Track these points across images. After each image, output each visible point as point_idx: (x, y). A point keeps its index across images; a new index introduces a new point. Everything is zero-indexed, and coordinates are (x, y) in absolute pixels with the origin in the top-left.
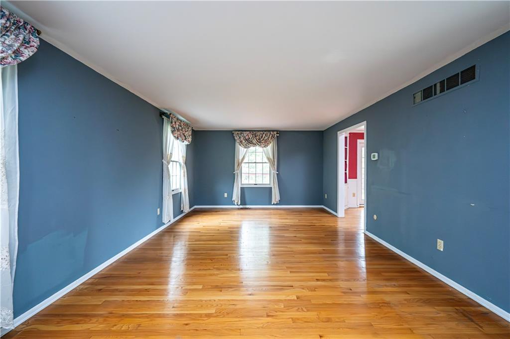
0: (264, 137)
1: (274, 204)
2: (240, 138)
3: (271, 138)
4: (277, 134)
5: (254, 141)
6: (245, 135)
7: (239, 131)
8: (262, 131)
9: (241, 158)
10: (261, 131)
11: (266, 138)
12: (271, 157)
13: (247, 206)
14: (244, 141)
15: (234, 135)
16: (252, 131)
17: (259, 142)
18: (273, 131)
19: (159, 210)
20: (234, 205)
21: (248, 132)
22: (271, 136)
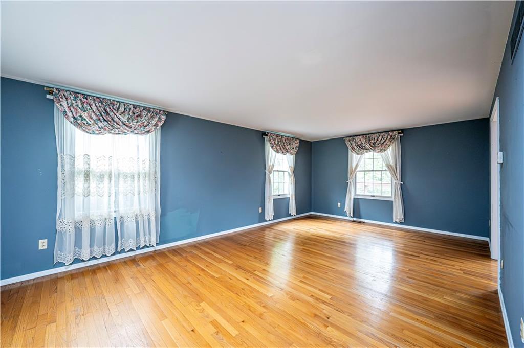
0: (380, 140)
1: (396, 223)
2: (351, 144)
3: (389, 140)
4: (399, 133)
5: (368, 146)
6: (357, 140)
7: (350, 137)
8: (378, 133)
9: (354, 166)
10: (376, 133)
11: (383, 140)
12: (392, 163)
13: (362, 220)
14: (355, 148)
15: (346, 142)
16: (365, 135)
17: (373, 146)
18: (392, 131)
19: (260, 209)
20: (347, 216)
21: (361, 137)
22: (389, 137)
